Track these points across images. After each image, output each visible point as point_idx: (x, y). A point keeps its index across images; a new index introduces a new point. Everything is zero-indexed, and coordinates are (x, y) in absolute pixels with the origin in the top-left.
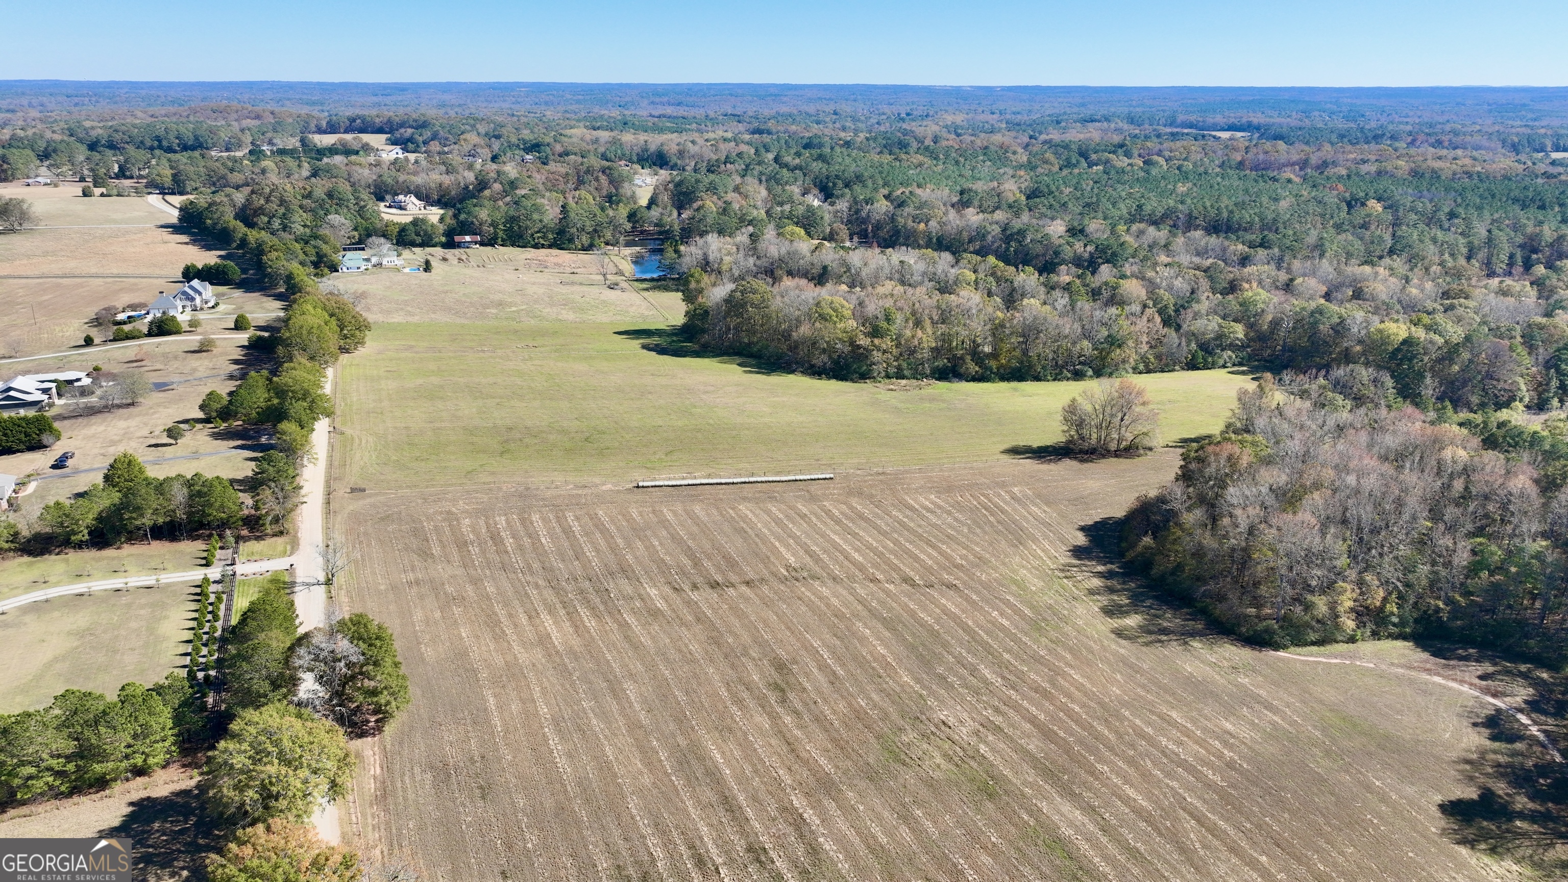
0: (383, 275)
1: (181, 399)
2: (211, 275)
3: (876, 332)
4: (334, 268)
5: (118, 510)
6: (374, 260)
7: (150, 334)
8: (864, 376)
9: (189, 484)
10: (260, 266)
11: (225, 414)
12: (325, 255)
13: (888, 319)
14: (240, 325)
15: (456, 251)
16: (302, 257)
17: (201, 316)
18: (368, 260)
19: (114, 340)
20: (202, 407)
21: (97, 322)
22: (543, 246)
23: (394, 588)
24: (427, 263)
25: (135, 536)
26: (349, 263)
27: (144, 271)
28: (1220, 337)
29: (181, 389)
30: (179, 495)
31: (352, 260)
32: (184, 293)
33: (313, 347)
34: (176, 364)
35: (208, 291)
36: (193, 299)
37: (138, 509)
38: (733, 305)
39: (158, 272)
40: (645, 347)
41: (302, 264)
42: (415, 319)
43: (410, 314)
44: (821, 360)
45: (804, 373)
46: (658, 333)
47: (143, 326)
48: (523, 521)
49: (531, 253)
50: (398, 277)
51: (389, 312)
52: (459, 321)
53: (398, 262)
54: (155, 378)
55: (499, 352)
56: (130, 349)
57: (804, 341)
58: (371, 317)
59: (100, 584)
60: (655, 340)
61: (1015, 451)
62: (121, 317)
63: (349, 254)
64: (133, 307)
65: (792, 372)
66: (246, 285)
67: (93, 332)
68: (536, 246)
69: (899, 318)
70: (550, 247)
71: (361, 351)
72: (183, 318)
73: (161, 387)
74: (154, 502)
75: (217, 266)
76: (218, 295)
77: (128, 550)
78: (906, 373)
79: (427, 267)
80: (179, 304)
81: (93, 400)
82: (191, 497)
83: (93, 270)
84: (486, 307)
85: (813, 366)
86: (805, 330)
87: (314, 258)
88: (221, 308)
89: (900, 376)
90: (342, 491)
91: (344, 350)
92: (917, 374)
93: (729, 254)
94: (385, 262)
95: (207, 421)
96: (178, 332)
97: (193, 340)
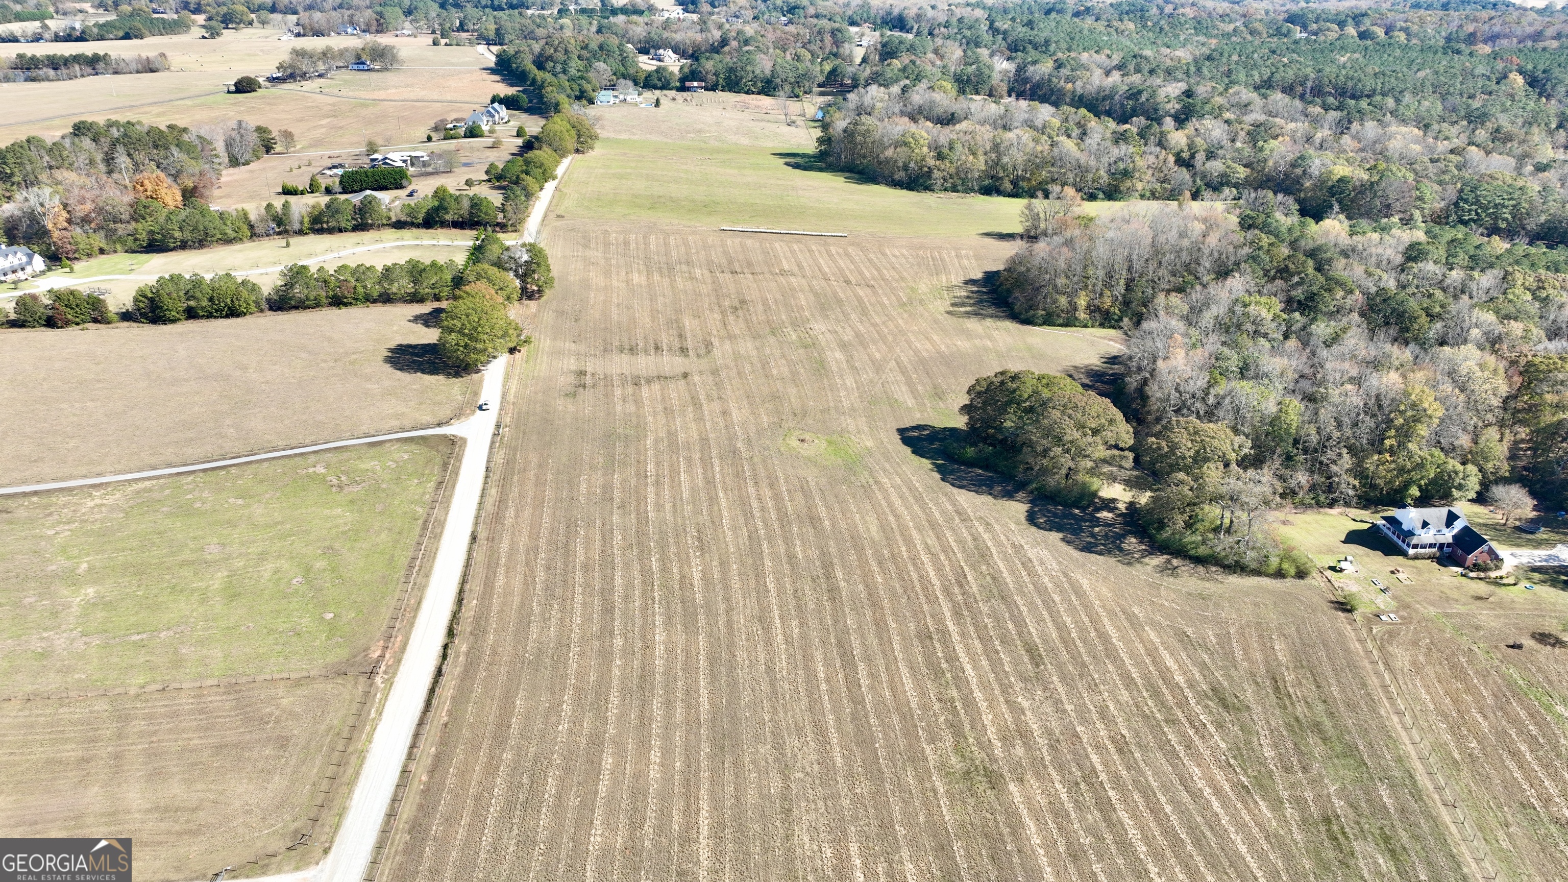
0: (625, 109)
1: (477, 171)
2: (510, 103)
3: (940, 156)
4: (591, 102)
5: (436, 210)
6: (621, 97)
7: (465, 137)
8: (928, 188)
9: (472, 199)
10: (541, 97)
11: (499, 178)
12: (585, 91)
13: (951, 149)
14: (519, 134)
15: (685, 94)
16: (569, 91)
17: (497, 128)
18: (616, 97)
19: (445, 139)
20: (487, 172)
21: (436, 129)
22: (753, 93)
23: (565, 257)
24: (658, 101)
25: (444, 224)
26: (602, 98)
27: (468, 99)
28: (1223, 175)
29: (478, 166)
30: (466, 204)
31: (604, 97)
32: (488, 112)
33: (556, 144)
34: (478, 153)
35: (504, 112)
36: (493, 116)
37: (446, 209)
38: (849, 134)
39: (476, 100)
40: (787, 164)
41: (569, 96)
42: (636, 138)
43: (634, 134)
44: (900, 175)
45: (887, 184)
46: (803, 156)
47: (462, 131)
48: (644, 238)
49: (743, 96)
50: (635, 110)
51: (619, 132)
52: (666, 140)
53: (639, 99)
54: (464, 160)
55: (683, 161)
56: (451, 144)
57: (887, 161)
58: (602, 133)
59: (426, 242)
60: (799, 160)
61: (988, 235)
62: (450, 126)
63: (603, 92)
64: (457, 120)
65: (878, 183)
66: (530, 111)
67: (433, 135)
68: (747, 93)
69: (958, 147)
70: (759, 93)
71: (591, 154)
72: (485, 128)
73: (466, 165)
74: (453, 205)
75: (513, 96)
76: (510, 116)
77: (440, 231)
78: (959, 188)
79: (657, 103)
80: (485, 119)
81: (430, 169)
82: (472, 207)
83: (436, 98)
84: (688, 132)
85: (893, 181)
86: (889, 153)
87: (577, 93)
88: (511, 123)
89: (954, 189)
90: (552, 216)
91: (577, 151)
92: (968, 190)
93: (881, 101)
94: (628, 98)
95: (489, 181)
96: (482, 136)
97: (489, 141)
